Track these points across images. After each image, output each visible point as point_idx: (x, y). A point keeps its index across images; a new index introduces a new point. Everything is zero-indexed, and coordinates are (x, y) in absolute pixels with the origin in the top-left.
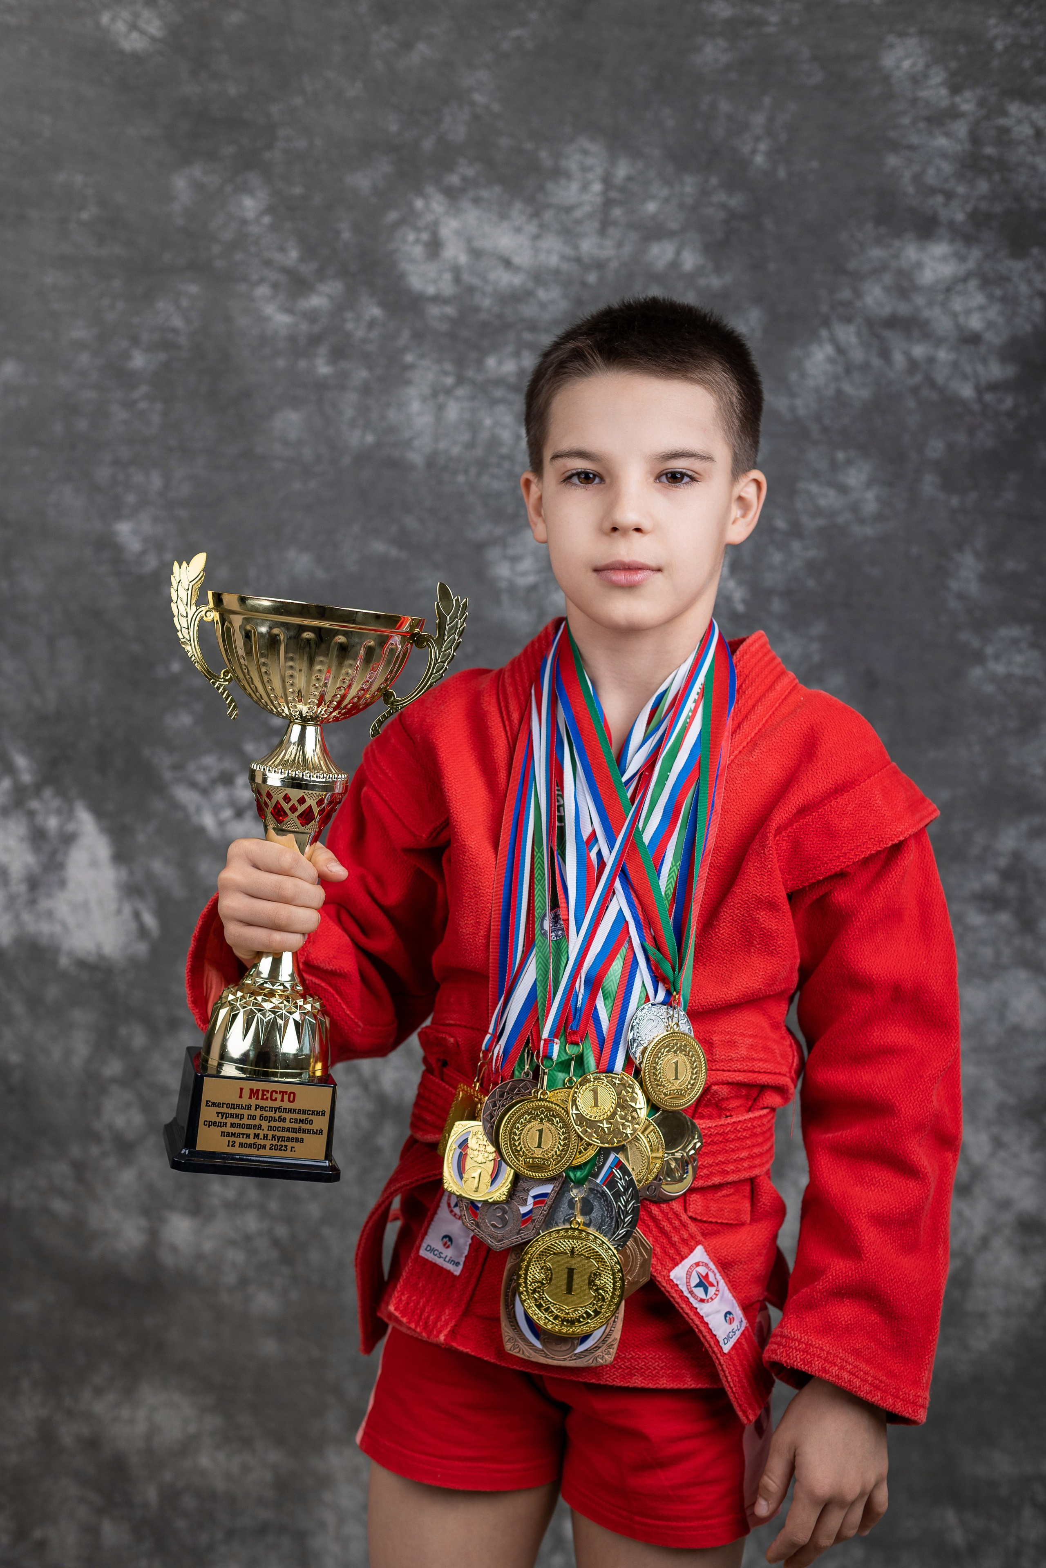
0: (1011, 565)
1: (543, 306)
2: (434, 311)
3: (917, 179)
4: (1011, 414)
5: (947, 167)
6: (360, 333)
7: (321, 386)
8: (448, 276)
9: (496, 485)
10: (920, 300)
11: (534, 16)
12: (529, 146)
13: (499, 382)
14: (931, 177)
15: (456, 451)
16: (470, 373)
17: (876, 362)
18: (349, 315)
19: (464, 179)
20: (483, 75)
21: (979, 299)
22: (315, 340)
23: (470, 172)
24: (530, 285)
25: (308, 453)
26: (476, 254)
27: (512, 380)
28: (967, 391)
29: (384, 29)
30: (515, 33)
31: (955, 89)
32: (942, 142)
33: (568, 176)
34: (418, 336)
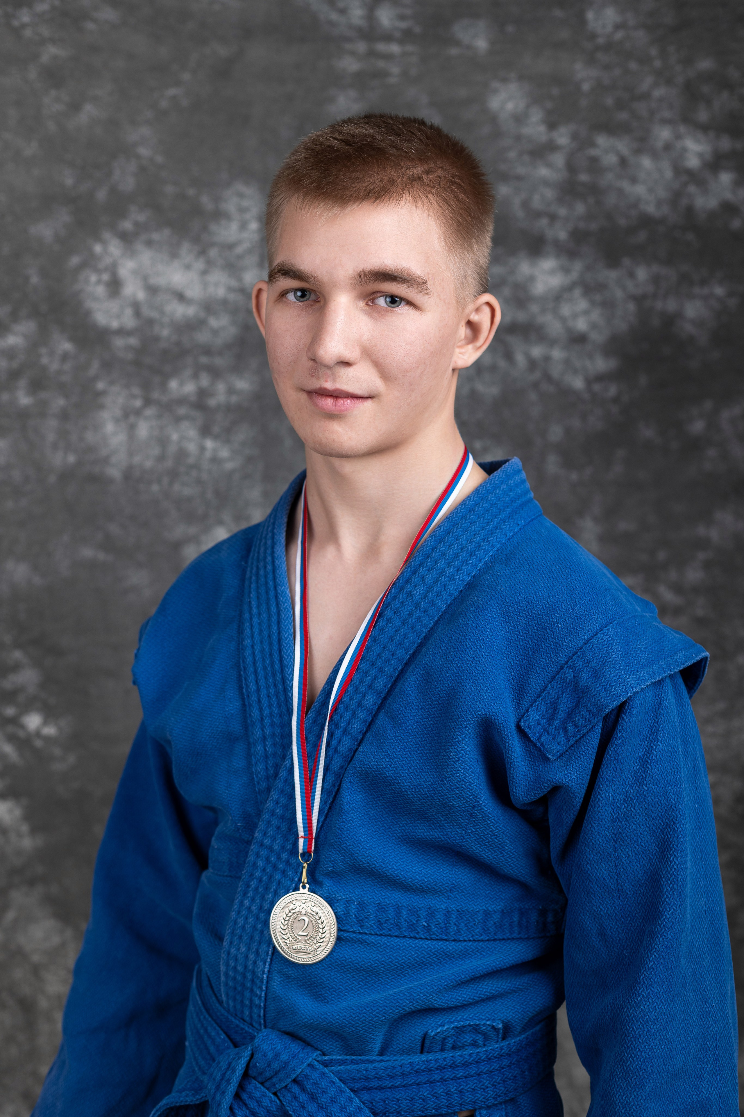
0: (623, 526)
1: (215, 332)
2: (119, 342)
3: (526, 204)
4: (616, 400)
5: (550, 194)
6: (55, 366)
7: (24, 415)
8: (129, 312)
9: (187, 491)
10: (534, 308)
11: (186, 76)
12: (191, 192)
13: (182, 401)
14: (537, 203)
15: (149, 464)
16: (156, 395)
17: (502, 364)
18: (43, 351)
19: (136, 224)
20: (145, 131)
21: (583, 304)
22: (14, 375)
23: (141, 218)
24: (202, 314)
25: (17, 475)
26: (152, 290)
27: (193, 398)
28: (578, 383)
29: (53, 93)
30: (172, 92)
31: (552, 126)
32: (543, 172)
33: (227, 216)
34: (107, 366)
